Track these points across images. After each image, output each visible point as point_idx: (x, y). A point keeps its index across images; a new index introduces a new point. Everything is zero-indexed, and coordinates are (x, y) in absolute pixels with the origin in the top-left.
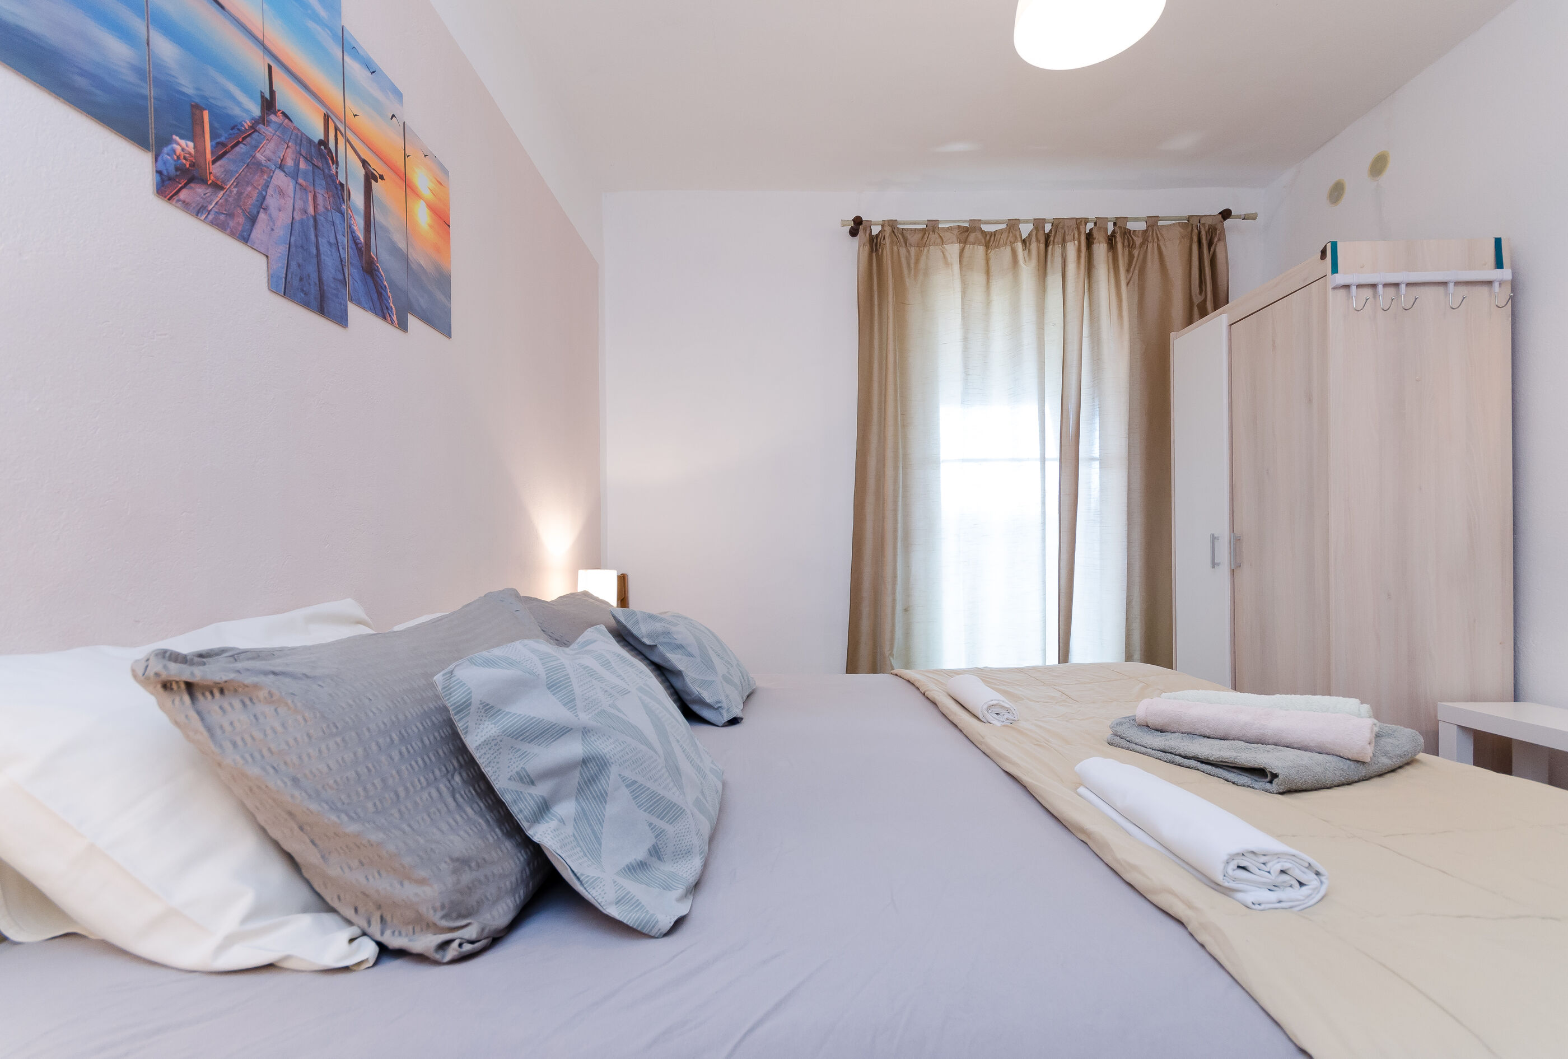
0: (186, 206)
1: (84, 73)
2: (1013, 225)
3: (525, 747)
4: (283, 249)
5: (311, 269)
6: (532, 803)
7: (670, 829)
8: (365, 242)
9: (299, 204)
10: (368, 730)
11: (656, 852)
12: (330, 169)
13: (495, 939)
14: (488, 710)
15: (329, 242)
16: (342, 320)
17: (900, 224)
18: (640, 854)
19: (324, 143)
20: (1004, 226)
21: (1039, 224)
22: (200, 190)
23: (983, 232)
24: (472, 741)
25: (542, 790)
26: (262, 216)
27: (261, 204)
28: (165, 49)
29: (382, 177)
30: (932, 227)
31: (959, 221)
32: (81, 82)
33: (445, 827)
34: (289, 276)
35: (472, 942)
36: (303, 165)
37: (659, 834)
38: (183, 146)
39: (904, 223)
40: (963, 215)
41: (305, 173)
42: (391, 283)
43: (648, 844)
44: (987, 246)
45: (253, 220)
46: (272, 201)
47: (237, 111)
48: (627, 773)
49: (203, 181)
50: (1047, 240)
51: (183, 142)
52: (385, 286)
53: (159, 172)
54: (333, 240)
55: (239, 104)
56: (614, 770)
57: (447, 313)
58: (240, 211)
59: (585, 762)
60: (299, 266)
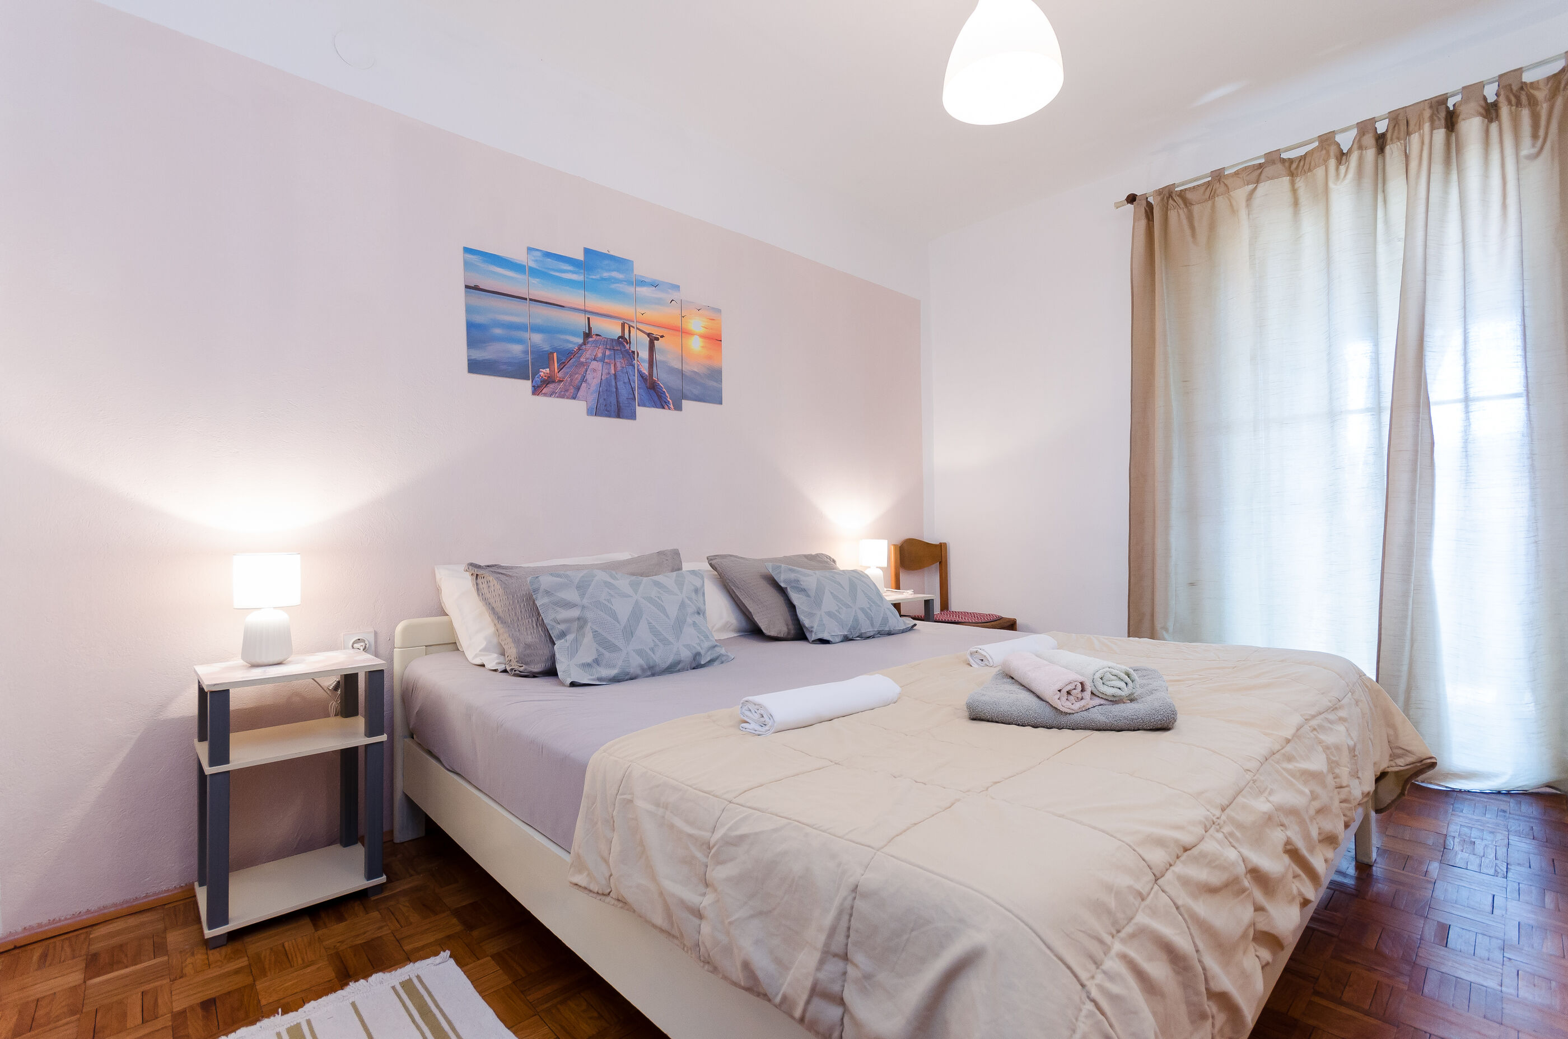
0: (545, 395)
1: (505, 363)
2: (1327, 140)
3: (559, 609)
4: (596, 395)
5: (613, 400)
6: (558, 631)
7: (607, 654)
8: (649, 374)
9: (605, 371)
10: (517, 595)
11: (597, 661)
12: (625, 347)
13: (534, 675)
14: (547, 593)
15: (624, 383)
16: (633, 416)
17: (1178, 186)
18: (589, 660)
19: (622, 337)
20: (1316, 144)
21: (1365, 127)
22: (552, 386)
23: (1283, 161)
24: (538, 603)
25: (562, 627)
26: (584, 385)
27: (583, 380)
28: (537, 338)
29: (662, 337)
30: (1218, 176)
31: (1245, 162)
32: (504, 367)
33: (529, 633)
34: (599, 406)
35: (520, 672)
36: (608, 353)
37: (600, 654)
38: (544, 372)
39: (1183, 184)
40: (1254, 152)
41: (609, 356)
42: (669, 389)
43: (594, 657)
44: (1292, 175)
45: (578, 389)
46: (589, 377)
47: (570, 346)
48: (594, 627)
49: (554, 382)
50: (1381, 142)
51: (544, 370)
52: (664, 392)
53: (533, 386)
54: (626, 380)
55: (571, 342)
56: (589, 624)
57: (719, 391)
58: (572, 387)
59: (578, 619)
60: (605, 399)
